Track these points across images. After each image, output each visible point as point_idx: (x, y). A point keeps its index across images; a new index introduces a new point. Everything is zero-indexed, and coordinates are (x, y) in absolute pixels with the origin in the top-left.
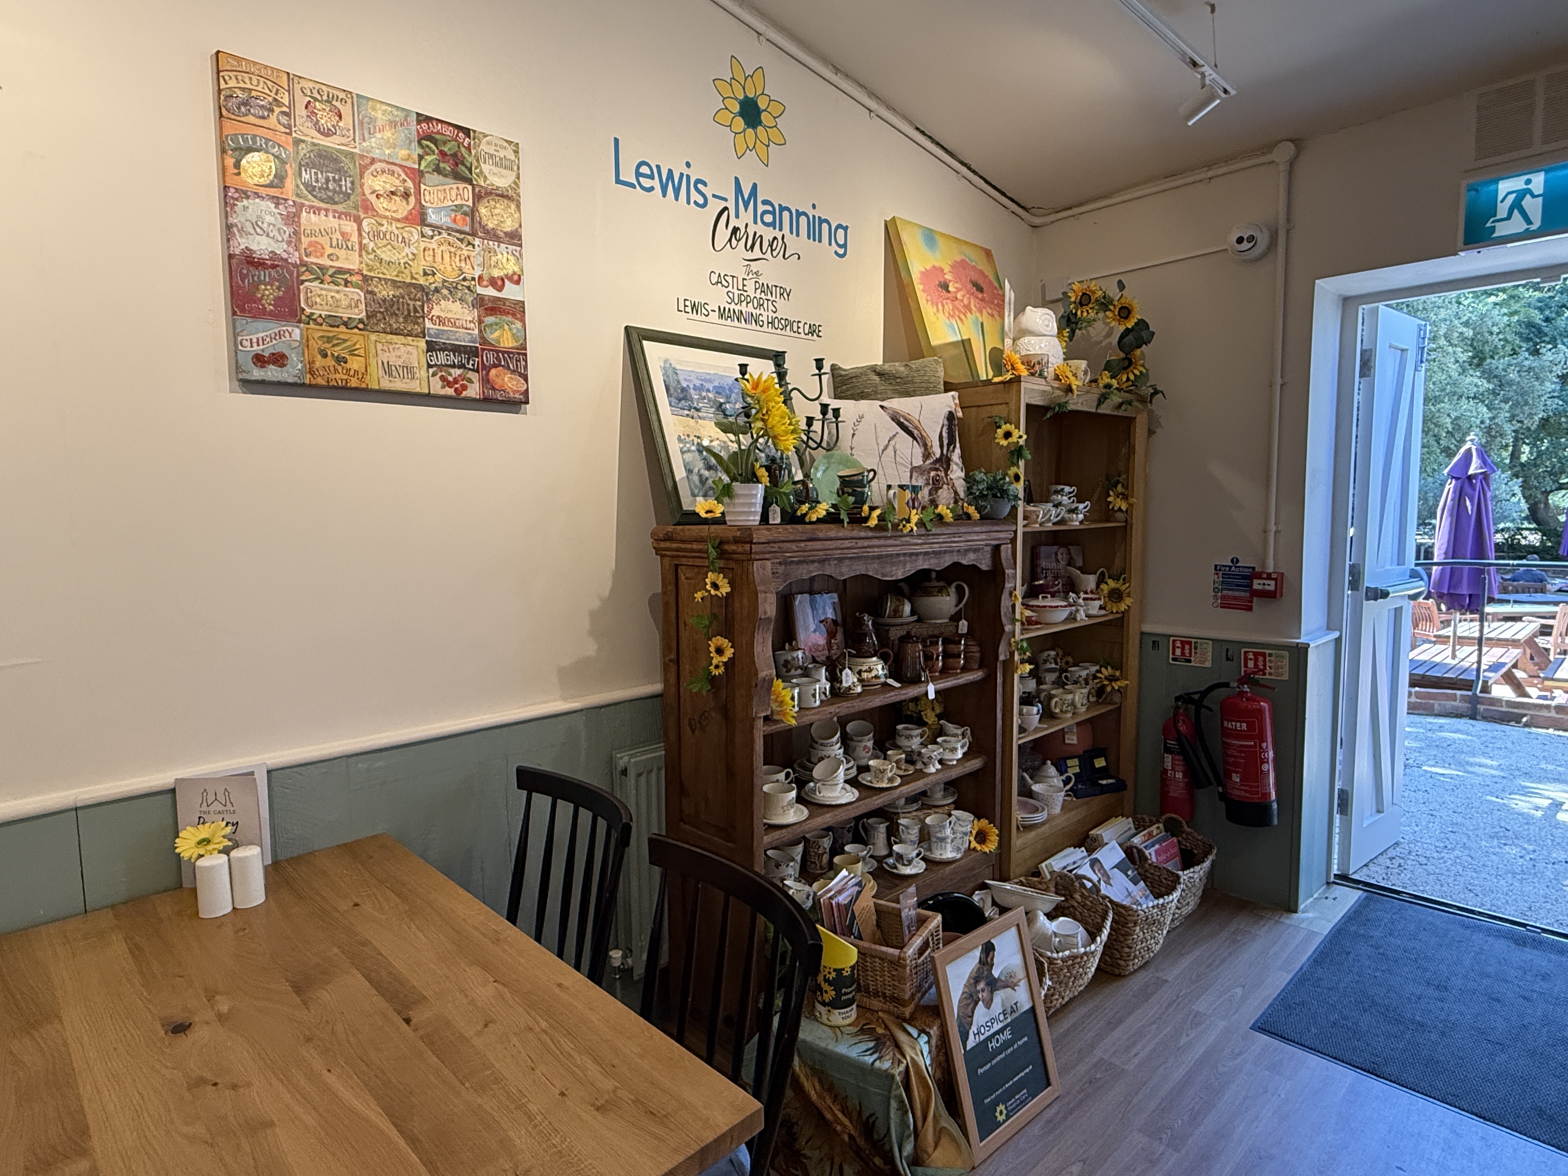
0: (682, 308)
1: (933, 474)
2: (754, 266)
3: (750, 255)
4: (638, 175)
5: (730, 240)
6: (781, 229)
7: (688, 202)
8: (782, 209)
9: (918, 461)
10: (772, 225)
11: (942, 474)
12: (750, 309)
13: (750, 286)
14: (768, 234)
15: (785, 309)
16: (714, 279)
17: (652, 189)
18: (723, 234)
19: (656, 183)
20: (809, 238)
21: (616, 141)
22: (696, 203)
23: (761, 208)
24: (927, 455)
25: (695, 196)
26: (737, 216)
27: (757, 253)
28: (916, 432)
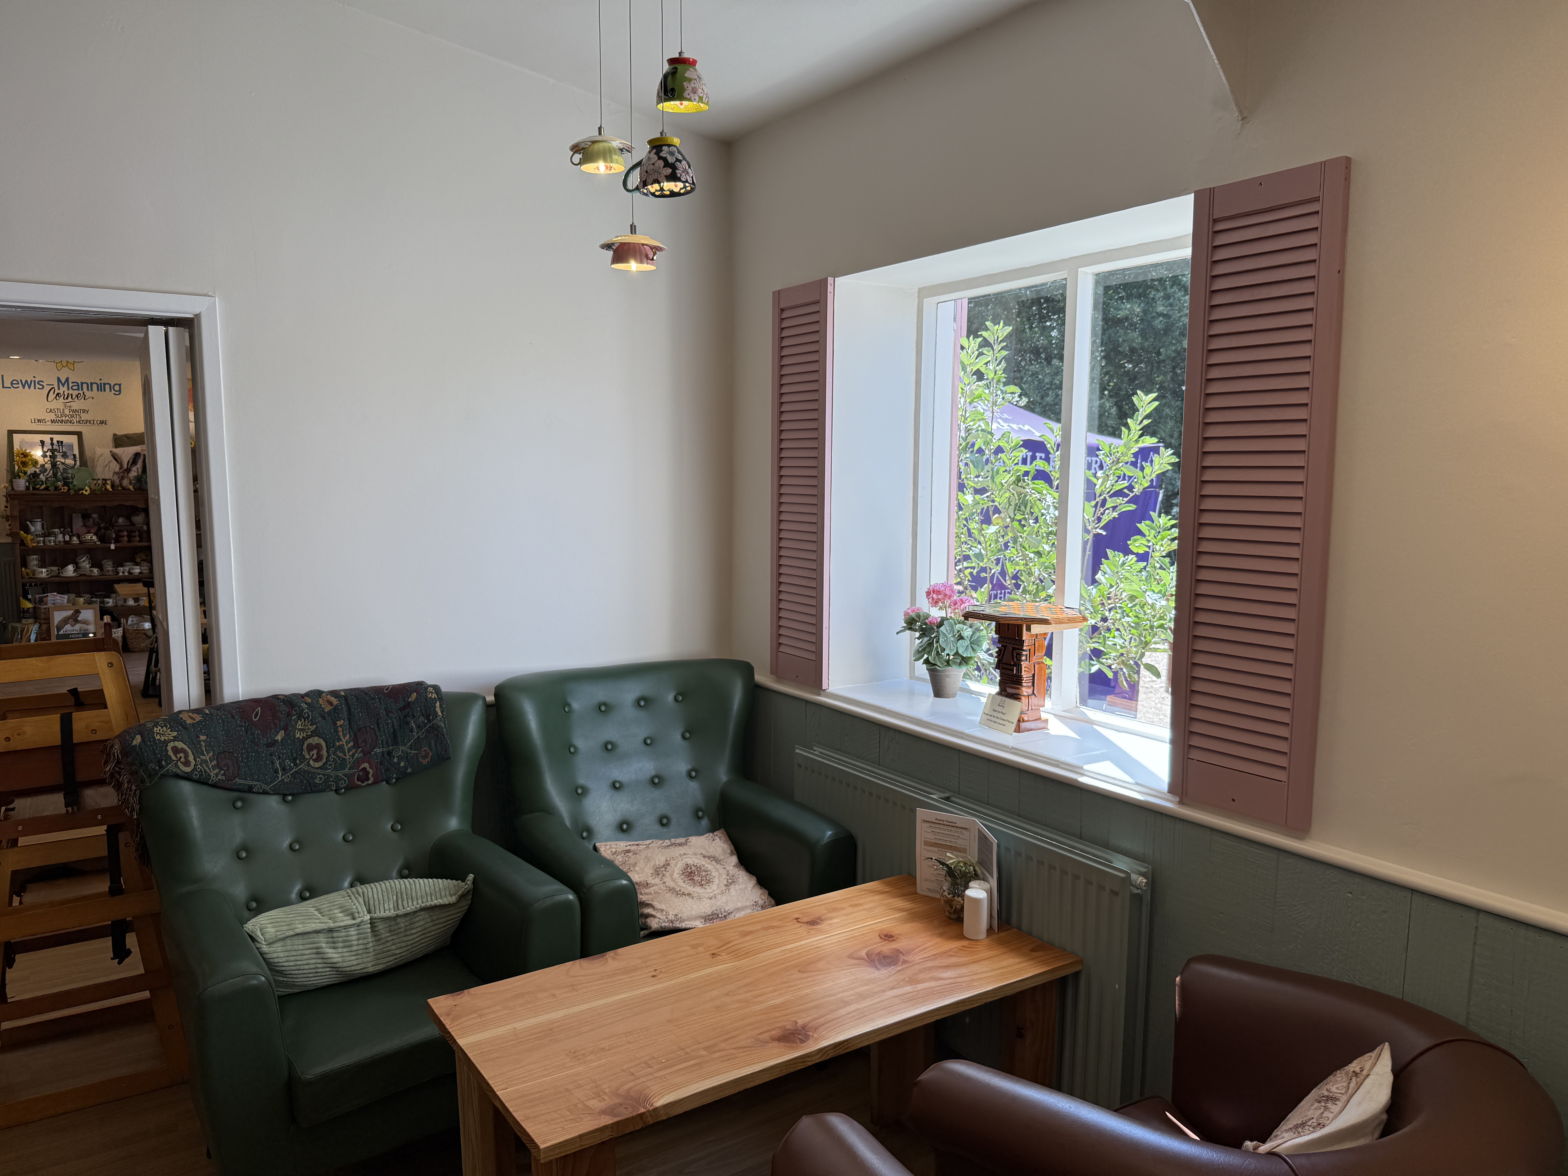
0: (33, 421)
1: (122, 474)
2: (68, 404)
3: (66, 401)
4: (12, 384)
5: (56, 397)
6: (82, 390)
7: (35, 388)
8: (82, 383)
9: (117, 470)
10: (78, 389)
11: (126, 474)
12: (67, 418)
13: (67, 412)
14: (75, 393)
15: (84, 417)
16: (48, 411)
17: (18, 387)
18: (52, 396)
19: (20, 385)
20: (98, 390)
21: (2, 376)
22: (38, 388)
23: (71, 385)
24: (121, 468)
25: (37, 386)
26: (59, 389)
27: (70, 399)
28: (119, 460)
